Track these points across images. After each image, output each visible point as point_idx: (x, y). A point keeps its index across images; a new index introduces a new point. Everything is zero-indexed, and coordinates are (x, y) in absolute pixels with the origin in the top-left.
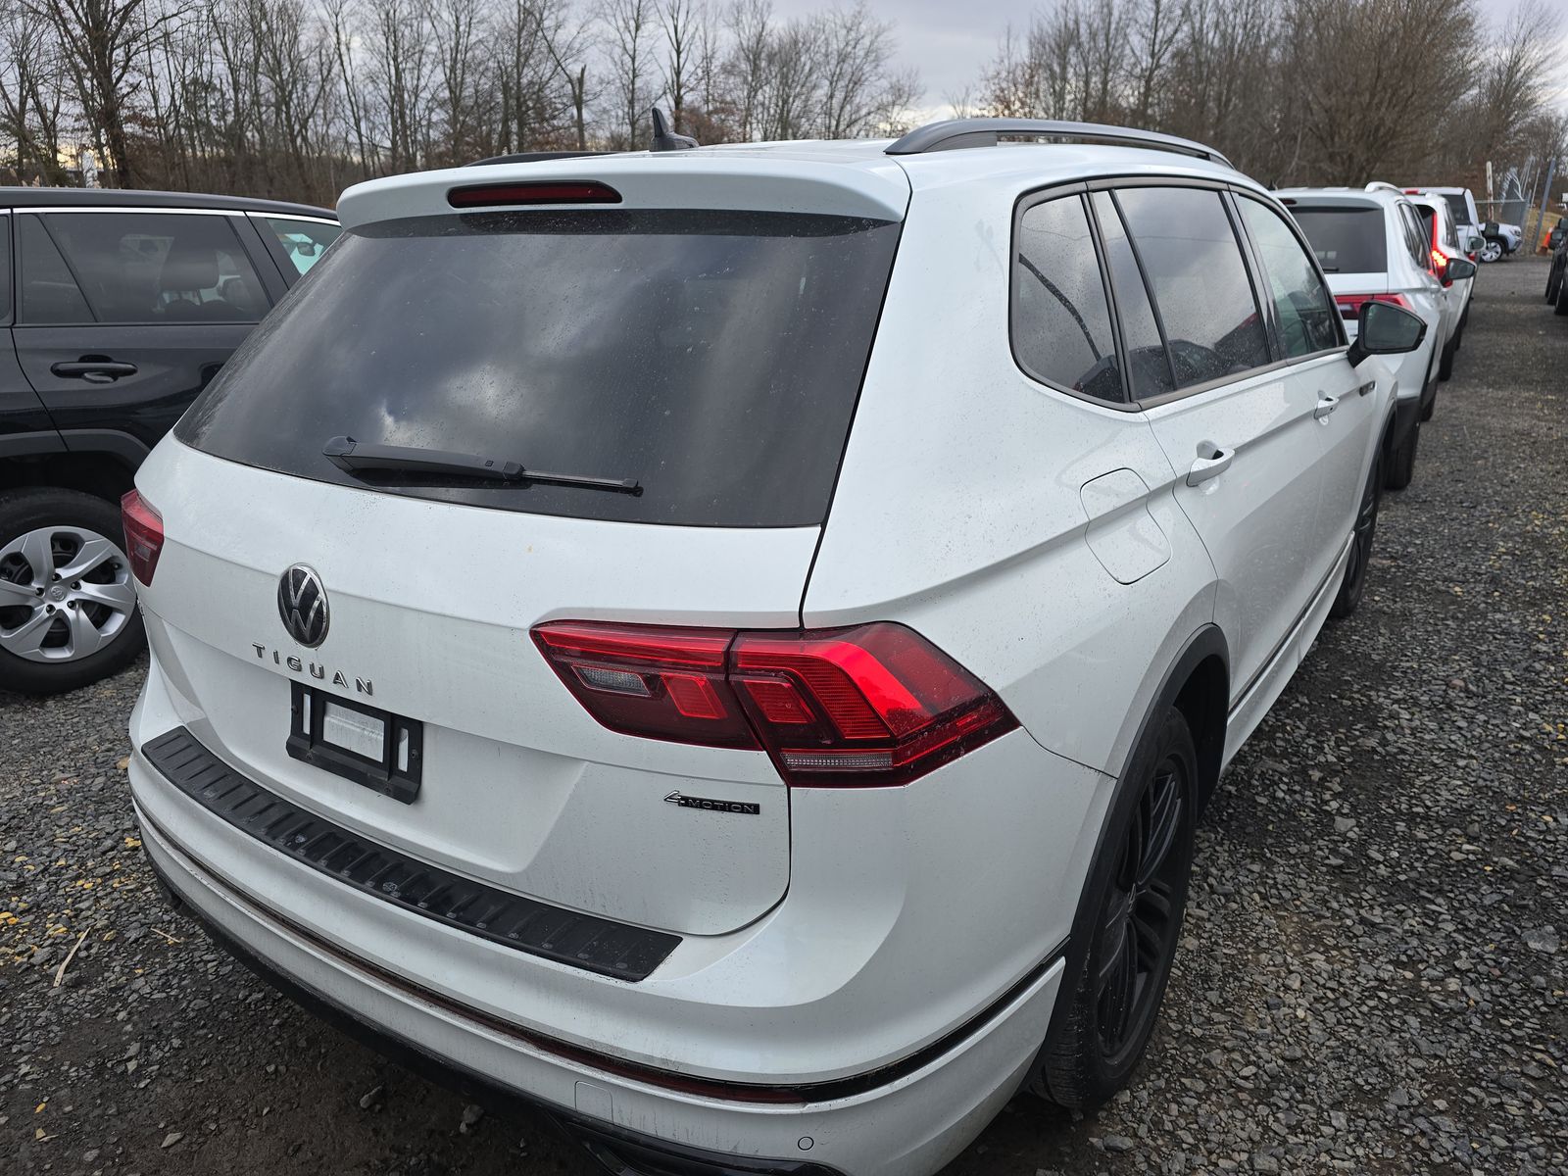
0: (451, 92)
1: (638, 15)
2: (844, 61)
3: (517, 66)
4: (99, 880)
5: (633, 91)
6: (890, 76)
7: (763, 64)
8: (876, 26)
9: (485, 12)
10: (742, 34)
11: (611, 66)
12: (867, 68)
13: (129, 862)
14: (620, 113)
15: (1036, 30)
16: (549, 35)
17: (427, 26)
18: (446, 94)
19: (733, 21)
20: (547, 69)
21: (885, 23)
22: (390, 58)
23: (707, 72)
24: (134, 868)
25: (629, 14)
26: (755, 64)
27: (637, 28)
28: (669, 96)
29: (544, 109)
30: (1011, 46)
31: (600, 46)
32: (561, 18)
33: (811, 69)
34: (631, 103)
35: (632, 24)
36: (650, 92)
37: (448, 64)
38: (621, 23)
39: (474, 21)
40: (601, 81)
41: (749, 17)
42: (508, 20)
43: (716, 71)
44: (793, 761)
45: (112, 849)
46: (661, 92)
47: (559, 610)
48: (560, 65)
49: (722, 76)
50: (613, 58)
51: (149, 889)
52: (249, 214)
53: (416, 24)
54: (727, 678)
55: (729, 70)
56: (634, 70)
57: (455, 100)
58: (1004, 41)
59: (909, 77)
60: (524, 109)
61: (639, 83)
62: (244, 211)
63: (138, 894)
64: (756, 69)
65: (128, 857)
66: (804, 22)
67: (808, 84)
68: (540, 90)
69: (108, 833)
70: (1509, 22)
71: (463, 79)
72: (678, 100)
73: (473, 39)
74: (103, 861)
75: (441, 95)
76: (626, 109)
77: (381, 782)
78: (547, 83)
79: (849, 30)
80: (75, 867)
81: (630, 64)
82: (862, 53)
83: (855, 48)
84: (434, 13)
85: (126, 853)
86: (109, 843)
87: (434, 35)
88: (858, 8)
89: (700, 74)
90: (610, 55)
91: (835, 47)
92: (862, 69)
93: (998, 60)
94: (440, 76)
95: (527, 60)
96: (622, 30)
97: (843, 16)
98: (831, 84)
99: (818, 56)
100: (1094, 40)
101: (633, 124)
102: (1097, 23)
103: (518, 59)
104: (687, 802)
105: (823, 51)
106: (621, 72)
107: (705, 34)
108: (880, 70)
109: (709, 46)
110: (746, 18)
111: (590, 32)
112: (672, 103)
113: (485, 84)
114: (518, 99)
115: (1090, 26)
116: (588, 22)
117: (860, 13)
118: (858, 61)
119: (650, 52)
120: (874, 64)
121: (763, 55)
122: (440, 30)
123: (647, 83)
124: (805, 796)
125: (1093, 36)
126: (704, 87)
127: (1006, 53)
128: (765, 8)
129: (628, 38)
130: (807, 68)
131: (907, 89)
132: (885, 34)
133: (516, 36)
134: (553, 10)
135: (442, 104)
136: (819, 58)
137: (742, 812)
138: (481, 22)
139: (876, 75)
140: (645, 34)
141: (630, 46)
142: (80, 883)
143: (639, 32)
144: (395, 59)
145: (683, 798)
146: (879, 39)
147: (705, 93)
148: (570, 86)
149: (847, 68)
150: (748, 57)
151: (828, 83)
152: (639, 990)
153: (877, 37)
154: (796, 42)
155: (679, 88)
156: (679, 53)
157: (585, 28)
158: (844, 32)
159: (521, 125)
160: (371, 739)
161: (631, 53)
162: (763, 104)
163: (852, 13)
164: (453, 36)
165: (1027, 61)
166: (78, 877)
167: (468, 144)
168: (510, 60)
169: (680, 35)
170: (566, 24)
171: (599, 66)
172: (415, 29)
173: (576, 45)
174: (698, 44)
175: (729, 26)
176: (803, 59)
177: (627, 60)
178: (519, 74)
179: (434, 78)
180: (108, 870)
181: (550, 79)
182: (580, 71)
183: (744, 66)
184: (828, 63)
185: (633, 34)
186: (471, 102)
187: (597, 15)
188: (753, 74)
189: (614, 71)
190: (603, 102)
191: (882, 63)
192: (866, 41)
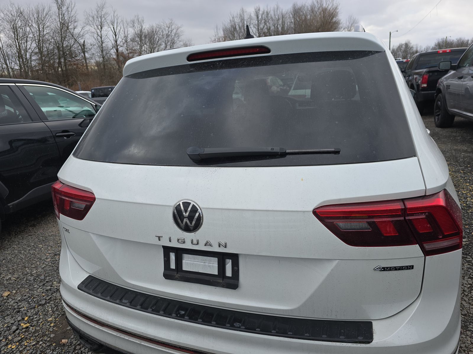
0: (39, 50)
1: (101, 24)
2: (168, 37)
3: (61, 41)
4: (18, 344)
5: (102, 48)
6: (183, 41)
7: (143, 38)
8: (177, 26)
9: (48, 24)
10: (135, 29)
11: (94, 40)
12: (176, 39)
13: (27, 334)
14: (99, 54)
15: (224, 27)
16: (72, 31)
17: (28, 29)
18: (37, 50)
19: (132, 26)
20: (72, 41)
21: (179, 25)
22: (16, 40)
23: (126, 41)
24: (30, 335)
25: (98, 24)
26: (141, 39)
27: (101, 28)
28: (114, 49)
29: (72, 54)
30: (218, 32)
31: (89, 34)
32: (75, 25)
33: (158, 39)
34: (102, 51)
35: (99, 27)
36: (108, 48)
37: (37, 41)
38: (96, 27)
39: (45, 27)
40: (91, 45)
41: (137, 24)
42: (57, 26)
43: (129, 40)
44: (427, 246)
45: (17, 329)
46: (112, 48)
47: (324, 202)
48: (76, 40)
49: (131, 42)
50: (94, 38)
51: (41, 343)
52: (16, 84)
53: (24, 28)
54: (405, 218)
55: (133, 40)
56: (102, 41)
57: (41, 52)
58: (216, 30)
59: (189, 41)
60: (66, 54)
61: (104, 45)
62: (15, 83)
63: (37, 346)
64: (141, 40)
65: (25, 332)
66: (155, 26)
67: (158, 44)
68: (70, 48)
69: (12, 324)
70: (346, 22)
71: (43, 46)
72: (117, 50)
73: (45, 33)
74: (15, 335)
75: (36, 51)
76: (101, 53)
77: (219, 283)
78: (73, 46)
79: (169, 28)
80: (4, 340)
81: (100, 39)
82: (173, 35)
83: (171, 33)
84: (30, 24)
85: (24, 330)
86: (14, 327)
87: (31, 32)
88: (170, 21)
89: (124, 42)
90: (93, 37)
91: (165, 33)
92: (174, 39)
93: (214, 35)
94: (34, 45)
95: (65, 39)
96: (96, 29)
97: (166, 24)
98: (165, 43)
99: (160, 36)
100: (241, 29)
101: (103, 58)
102: (241, 25)
103: (62, 38)
104: (384, 269)
105: (162, 34)
106: (97, 42)
107: (124, 29)
108: (180, 39)
109: (126, 33)
110: (136, 25)
111: (85, 30)
112: (115, 51)
113: (51, 47)
114: (63, 51)
115: (239, 26)
116: (84, 26)
117: (171, 23)
118: (173, 37)
119: (106, 35)
120: (178, 38)
121: (143, 36)
122: (33, 30)
123: (107, 45)
124: (431, 259)
125: (240, 28)
126: (126, 46)
127: (216, 34)
128: (142, 22)
129: (99, 31)
130: (157, 40)
131: (188, 44)
132: (180, 29)
133: (60, 31)
134: (72, 23)
135: (36, 53)
136: (161, 36)
137: (407, 269)
138: (47, 27)
139: (179, 41)
140: (104, 30)
141: (99, 34)
142: (9, 346)
143: (102, 29)
144: (17, 40)
145: (383, 268)
146: (178, 30)
147: (126, 47)
148: (80, 46)
149: (169, 39)
150: (138, 36)
151: (164, 43)
152: (371, 346)
153: (177, 30)
154: (153, 32)
155: (117, 46)
156: (116, 36)
157: (84, 28)
158: (167, 28)
159: (65, 59)
160: (209, 266)
161: (100, 36)
162: (145, 50)
163: (169, 23)
164: (38, 32)
165: (223, 36)
166: (7, 345)
167: (47, 66)
168: (59, 39)
169: (115, 30)
170: (77, 27)
171: (89, 40)
172: (24, 29)
173: (81, 34)
174: (122, 32)
175: (131, 27)
176: (155, 37)
177: (99, 38)
178: (63, 43)
179: (32, 45)
180: (20, 338)
181: (73, 44)
182: (83, 42)
183: (137, 39)
184: (164, 38)
185: (100, 30)
186: (46, 53)
187: (87, 24)
188: (141, 41)
189: (95, 42)
190: (93, 51)
191: (180, 37)
192: (174, 31)
